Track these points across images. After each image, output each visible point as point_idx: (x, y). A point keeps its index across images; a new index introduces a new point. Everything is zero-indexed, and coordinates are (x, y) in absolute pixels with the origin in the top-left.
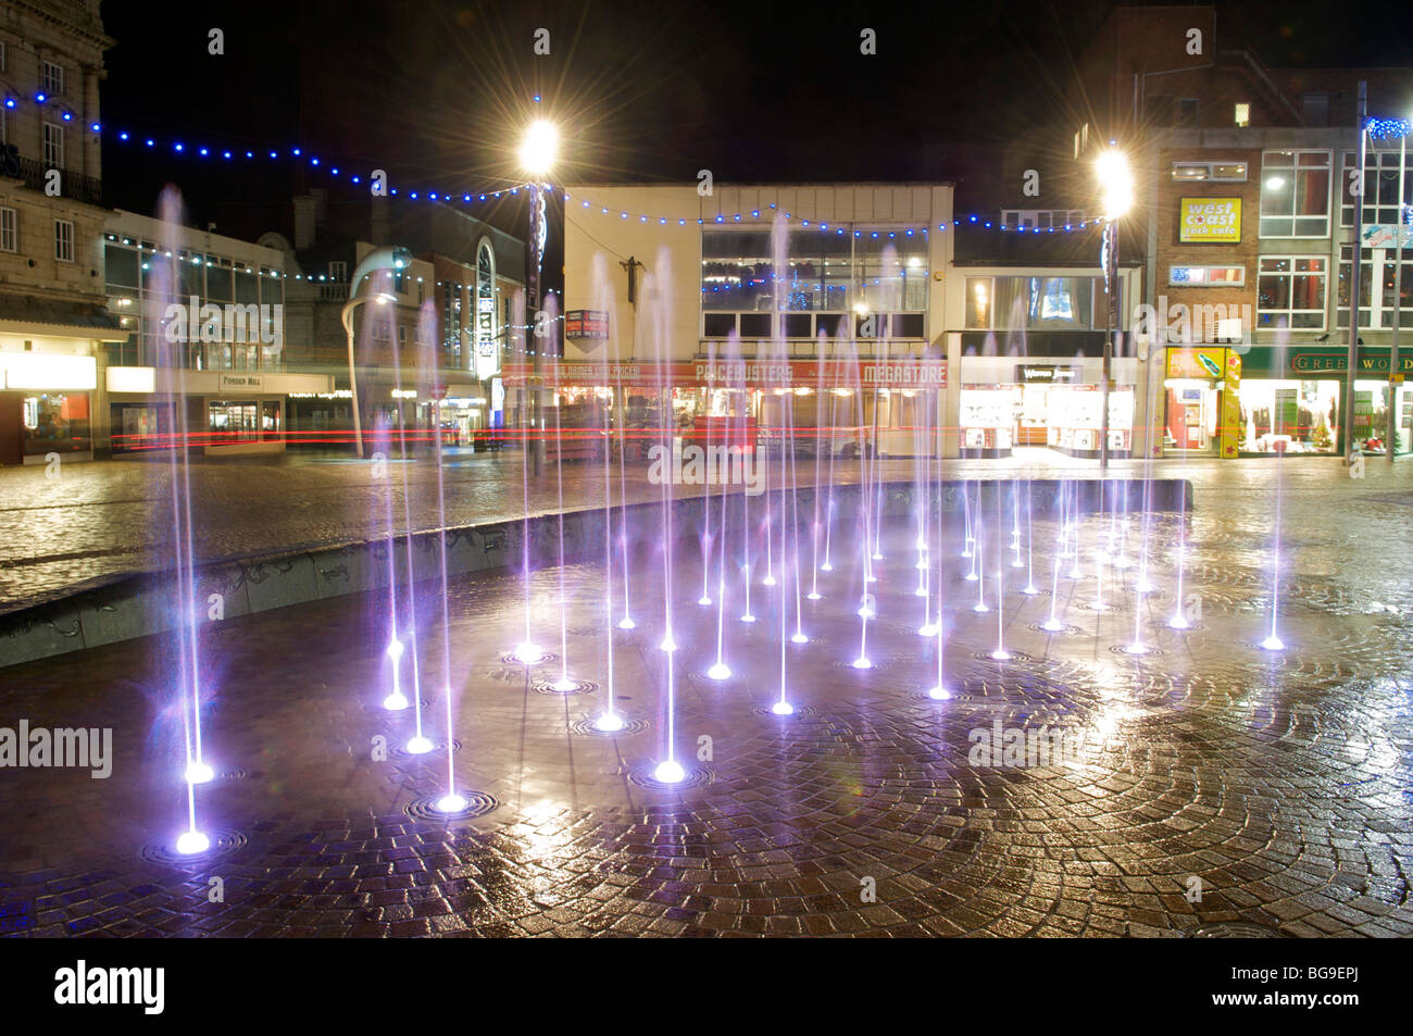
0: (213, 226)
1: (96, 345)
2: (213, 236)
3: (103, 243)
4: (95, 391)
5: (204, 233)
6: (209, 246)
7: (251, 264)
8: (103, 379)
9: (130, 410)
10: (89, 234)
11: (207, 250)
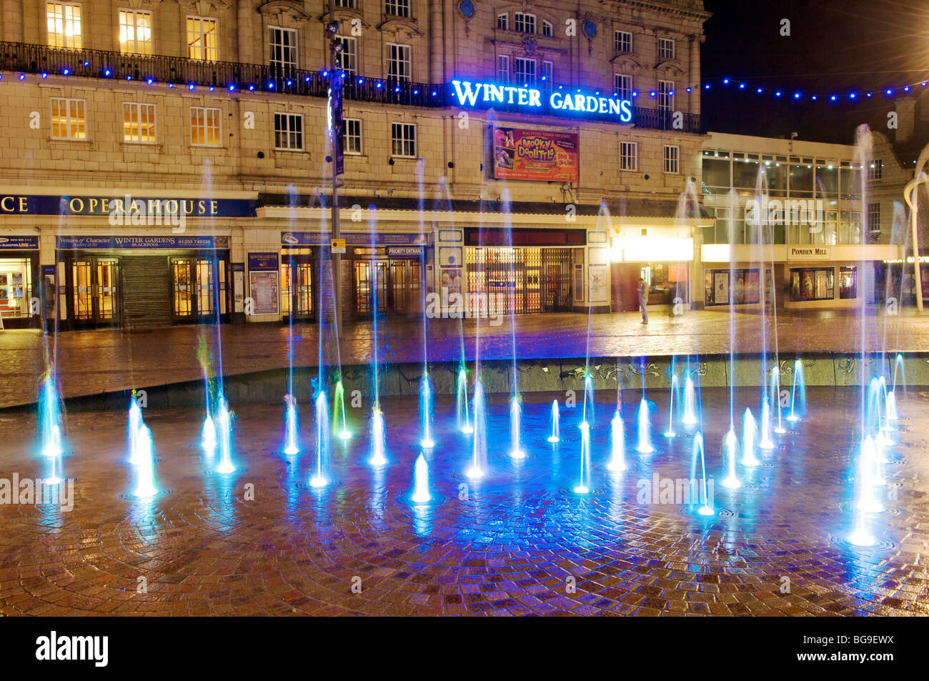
0: (796, 134)
1: (693, 229)
2: (795, 142)
3: (700, 157)
4: (693, 262)
5: (787, 141)
6: (791, 150)
7: (832, 160)
8: (698, 253)
9: (721, 274)
10: (691, 153)
11: (789, 153)
